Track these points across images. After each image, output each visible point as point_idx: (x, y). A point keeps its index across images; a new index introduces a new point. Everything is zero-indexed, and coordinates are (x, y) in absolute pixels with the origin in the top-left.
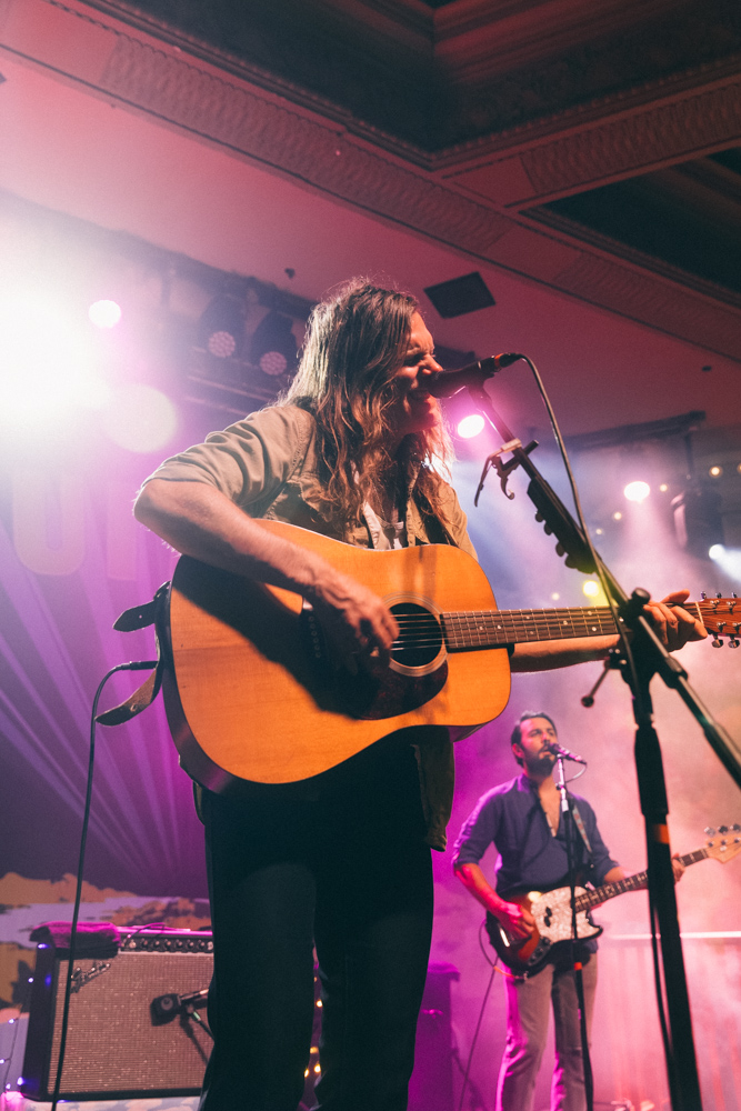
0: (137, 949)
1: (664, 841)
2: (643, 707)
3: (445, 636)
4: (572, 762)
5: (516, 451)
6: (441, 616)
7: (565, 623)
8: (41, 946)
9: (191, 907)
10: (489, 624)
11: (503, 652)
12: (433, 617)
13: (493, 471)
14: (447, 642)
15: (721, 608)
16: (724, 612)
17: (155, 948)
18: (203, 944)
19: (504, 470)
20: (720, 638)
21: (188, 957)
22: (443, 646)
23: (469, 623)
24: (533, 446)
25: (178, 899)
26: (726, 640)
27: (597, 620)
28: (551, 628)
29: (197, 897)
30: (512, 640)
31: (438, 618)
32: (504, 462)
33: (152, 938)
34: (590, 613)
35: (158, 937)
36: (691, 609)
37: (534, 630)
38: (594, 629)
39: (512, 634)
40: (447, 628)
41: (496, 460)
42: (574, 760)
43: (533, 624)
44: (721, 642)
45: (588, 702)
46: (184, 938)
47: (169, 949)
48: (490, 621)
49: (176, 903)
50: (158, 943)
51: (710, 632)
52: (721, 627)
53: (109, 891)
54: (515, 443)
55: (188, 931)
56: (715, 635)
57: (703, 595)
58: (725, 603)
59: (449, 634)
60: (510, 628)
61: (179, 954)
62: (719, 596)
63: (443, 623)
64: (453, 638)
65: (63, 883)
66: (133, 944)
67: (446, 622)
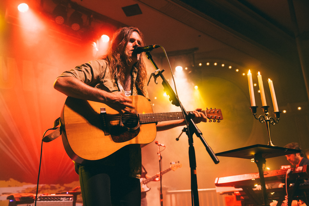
0: (40, 200)
1: (195, 174)
2: (191, 141)
3: (139, 120)
4: (161, 146)
5: (159, 72)
6: (138, 115)
7: (171, 116)
8: (10, 201)
9: (49, 187)
10: (151, 117)
11: (155, 124)
12: (136, 115)
13: (153, 77)
14: (140, 122)
15: (211, 112)
16: (212, 113)
17: (45, 200)
18: (59, 198)
19: (156, 76)
20: (211, 120)
21: (55, 202)
22: (139, 123)
23: (146, 116)
24: (163, 71)
25: (45, 185)
26: (213, 120)
27: (179, 115)
28: (167, 118)
29: (51, 184)
30: (157, 121)
31: (137, 115)
32: (156, 75)
33: (44, 197)
34: (177, 114)
35: (46, 197)
36: (204, 112)
37: (163, 118)
38: (179, 118)
39: (157, 119)
40: (140, 118)
41: (153, 74)
42: (162, 146)
43: (163, 117)
44: (211, 121)
45: (177, 139)
46: (53, 197)
47: (49, 200)
48: (152, 116)
49: (45, 186)
50: (46, 199)
51: (208, 118)
52: (211, 117)
53: (24, 183)
54: (159, 70)
55: (54, 195)
56: (210, 119)
57: (207, 108)
58: (212, 111)
59: (140, 119)
60: (157, 118)
61: (52, 201)
62: (211, 109)
63: (139, 116)
64: (141, 120)
65: (9, 181)
66: (39, 199)
67: (140, 116)
